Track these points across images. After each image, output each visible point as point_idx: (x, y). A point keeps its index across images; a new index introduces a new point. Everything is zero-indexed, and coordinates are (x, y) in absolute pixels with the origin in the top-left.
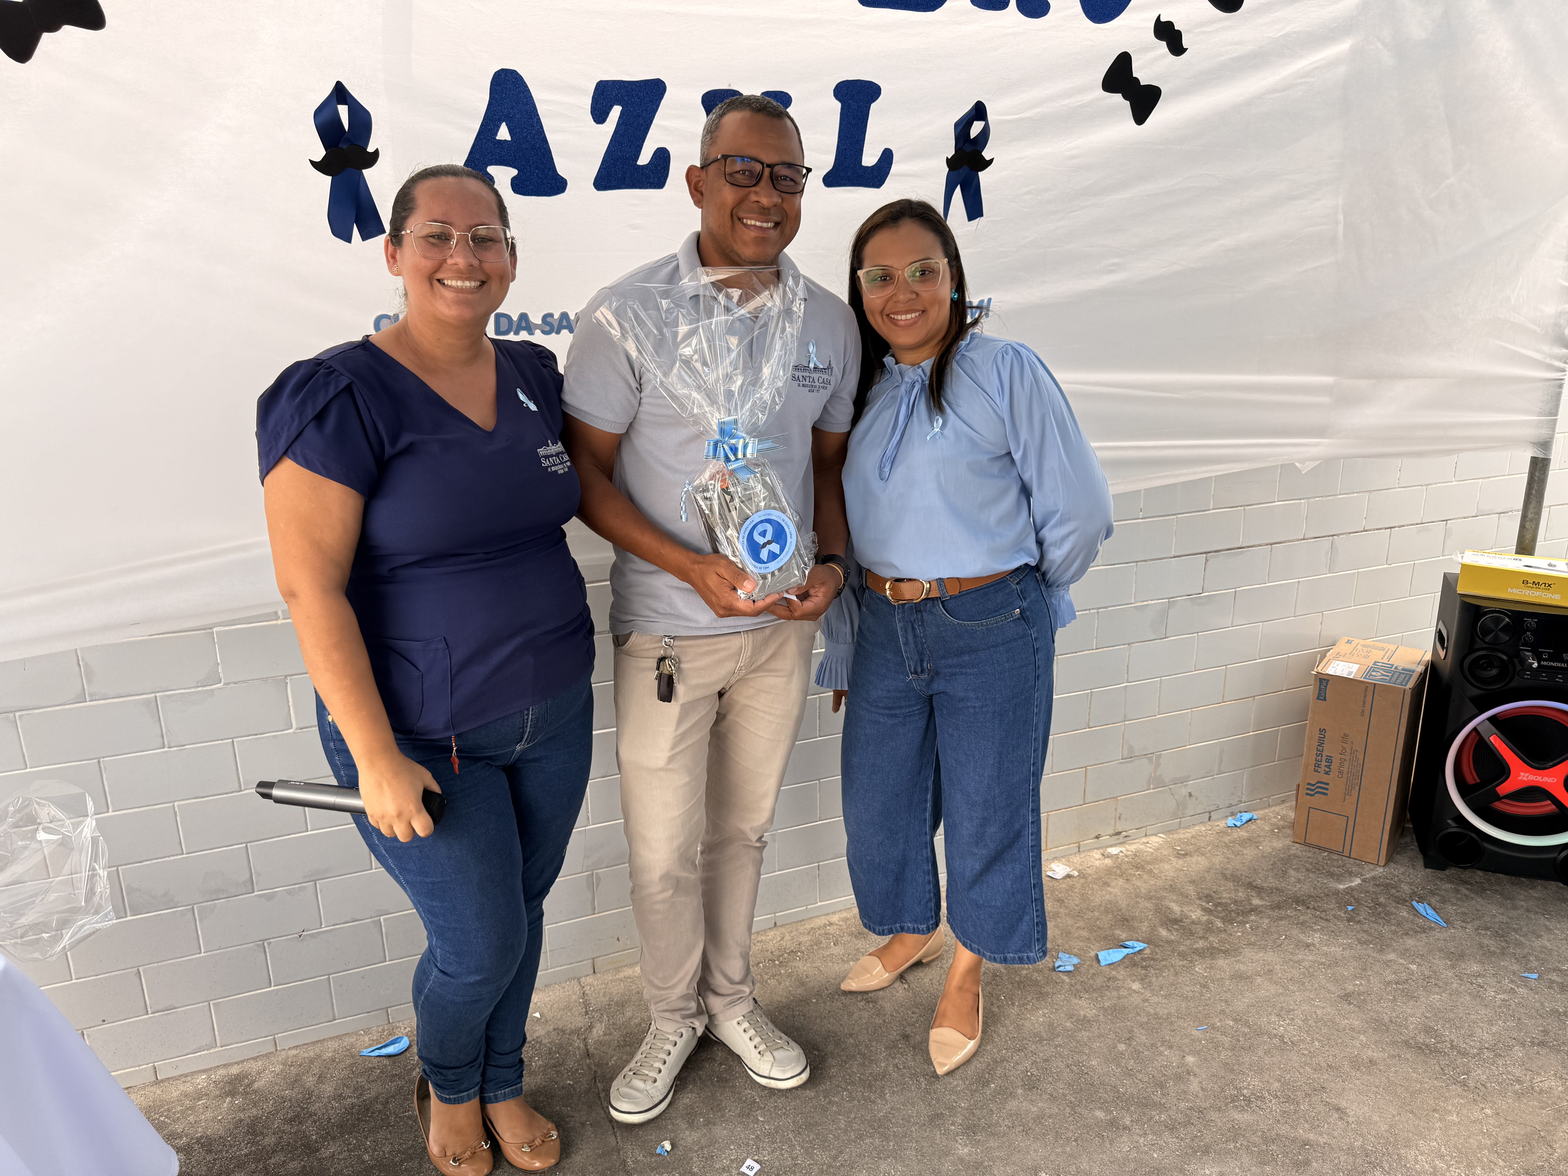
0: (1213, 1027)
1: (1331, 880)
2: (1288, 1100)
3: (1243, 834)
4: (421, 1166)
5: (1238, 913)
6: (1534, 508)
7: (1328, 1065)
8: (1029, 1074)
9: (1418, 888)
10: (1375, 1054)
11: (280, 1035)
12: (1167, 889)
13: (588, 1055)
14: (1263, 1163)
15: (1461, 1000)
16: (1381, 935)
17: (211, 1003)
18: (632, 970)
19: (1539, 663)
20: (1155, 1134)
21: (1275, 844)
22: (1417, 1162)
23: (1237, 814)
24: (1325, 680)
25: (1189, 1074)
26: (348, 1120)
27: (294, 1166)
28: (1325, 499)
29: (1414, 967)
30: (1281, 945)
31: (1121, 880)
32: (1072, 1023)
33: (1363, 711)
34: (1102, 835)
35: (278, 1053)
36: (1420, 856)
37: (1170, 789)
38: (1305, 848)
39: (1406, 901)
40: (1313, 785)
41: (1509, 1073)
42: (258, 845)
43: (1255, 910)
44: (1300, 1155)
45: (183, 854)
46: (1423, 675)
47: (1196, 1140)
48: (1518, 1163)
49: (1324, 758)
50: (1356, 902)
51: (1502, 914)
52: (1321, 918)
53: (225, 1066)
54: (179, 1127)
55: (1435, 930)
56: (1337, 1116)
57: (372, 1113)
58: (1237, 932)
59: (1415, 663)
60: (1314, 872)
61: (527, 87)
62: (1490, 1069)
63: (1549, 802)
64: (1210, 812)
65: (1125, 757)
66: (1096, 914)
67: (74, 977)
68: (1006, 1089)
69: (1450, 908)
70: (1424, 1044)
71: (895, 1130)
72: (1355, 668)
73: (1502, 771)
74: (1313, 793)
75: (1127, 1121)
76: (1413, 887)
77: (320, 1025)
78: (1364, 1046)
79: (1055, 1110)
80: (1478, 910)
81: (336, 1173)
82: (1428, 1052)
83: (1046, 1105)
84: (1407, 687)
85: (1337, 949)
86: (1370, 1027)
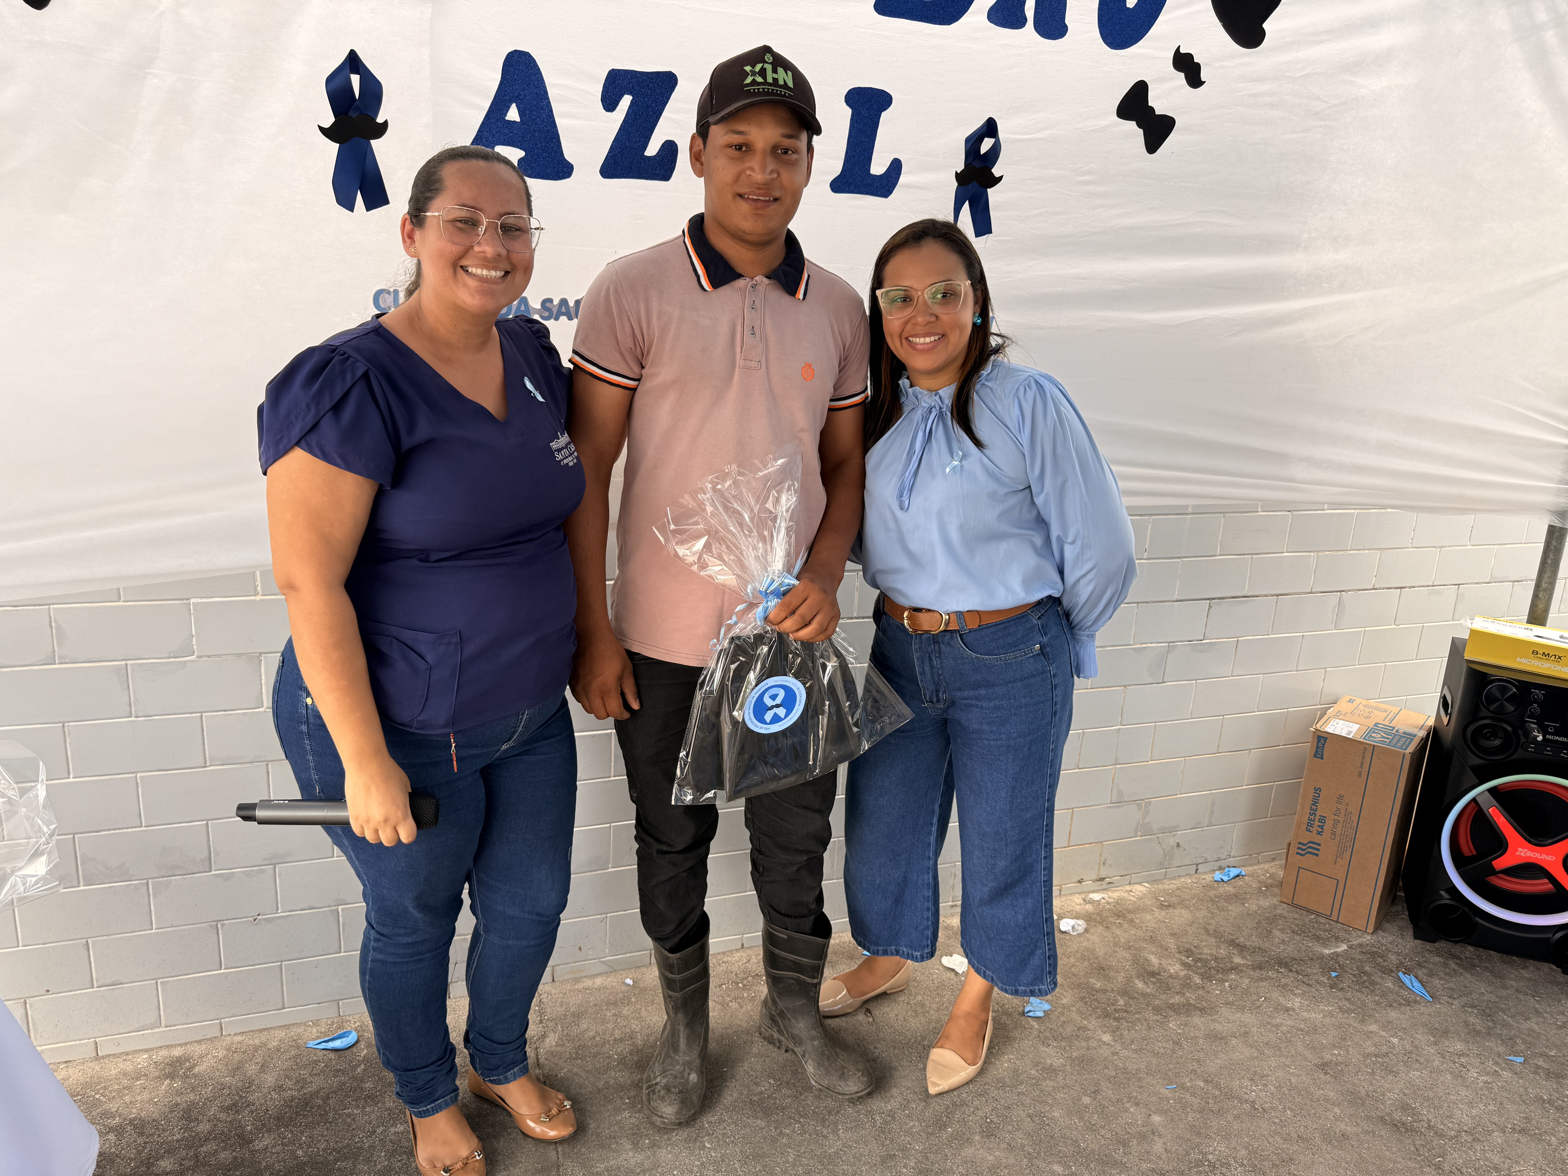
0: (1183, 1087)
1: (1317, 943)
2: (1255, 1169)
3: (1230, 889)
4: (355, 1166)
5: (1219, 970)
6: (1549, 578)
7: (1299, 1136)
8: (988, 1120)
9: (1405, 959)
10: (1348, 1128)
11: (226, 1020)
12: (1147, 940)
13: (538, 1065)
15: (1442, 1079)
16: (1364, 1004)
17: (159, 981)
18: (592, 981)
19: (1544, 736)
21: (1261, 903)
23: (1224, 869)
24: (1323, 737)
25: (1154, 1133)
26: (286, 1113)
27: (225, 1156)
28: (1335, 553)
29: (1395, 1041)
30: (1259, 1007)
31: (1101, 927)
32: (1037, 1071)
33: (1360, 773)
34: (1085, 879)
35: (223, 1038)
36: (1410, 926)
37: (1158, 837)
38: (1292, 909)
39: (1392, 971)
40: (1305, 845)
41: (1487, 1159)
42: (219, 823)
43: (1235, 968)
45: (141, 826)
46: (1424, 741)
49: (1317, 818)
50: (1341, 968)
51: (1491, 993)
52: (1303, 982)
53: (168, 1047)
54: (113, 1107)
55: (1420, 1004)
57: (312, 1108)
58: (1215, 990)
59: (1417, 727)
60: (1300, 935)
61: (539, 70)
62: (1466, 1152)
63: (1546, 881)
64: (1197, 865)
65: (1113, 802)
66: (1072, 960)
67: (21, 944)
68: (964, 1134)
69: (1436, 982)
70: (1399, 1122)
72: (1355, 728)
73: (1500, 845)
74: (1303, 853)
76: (1400, 958)
77: (269, 1013)
78: (1337, 1119)
79: (1012, 1161)
80: (1466, 987)
81: (267, 1167)
82: (1403, 1130)
83: (1002, 1155)
84: (1407, 751)
85: (1317, 1016)
86: (1346, 1100)
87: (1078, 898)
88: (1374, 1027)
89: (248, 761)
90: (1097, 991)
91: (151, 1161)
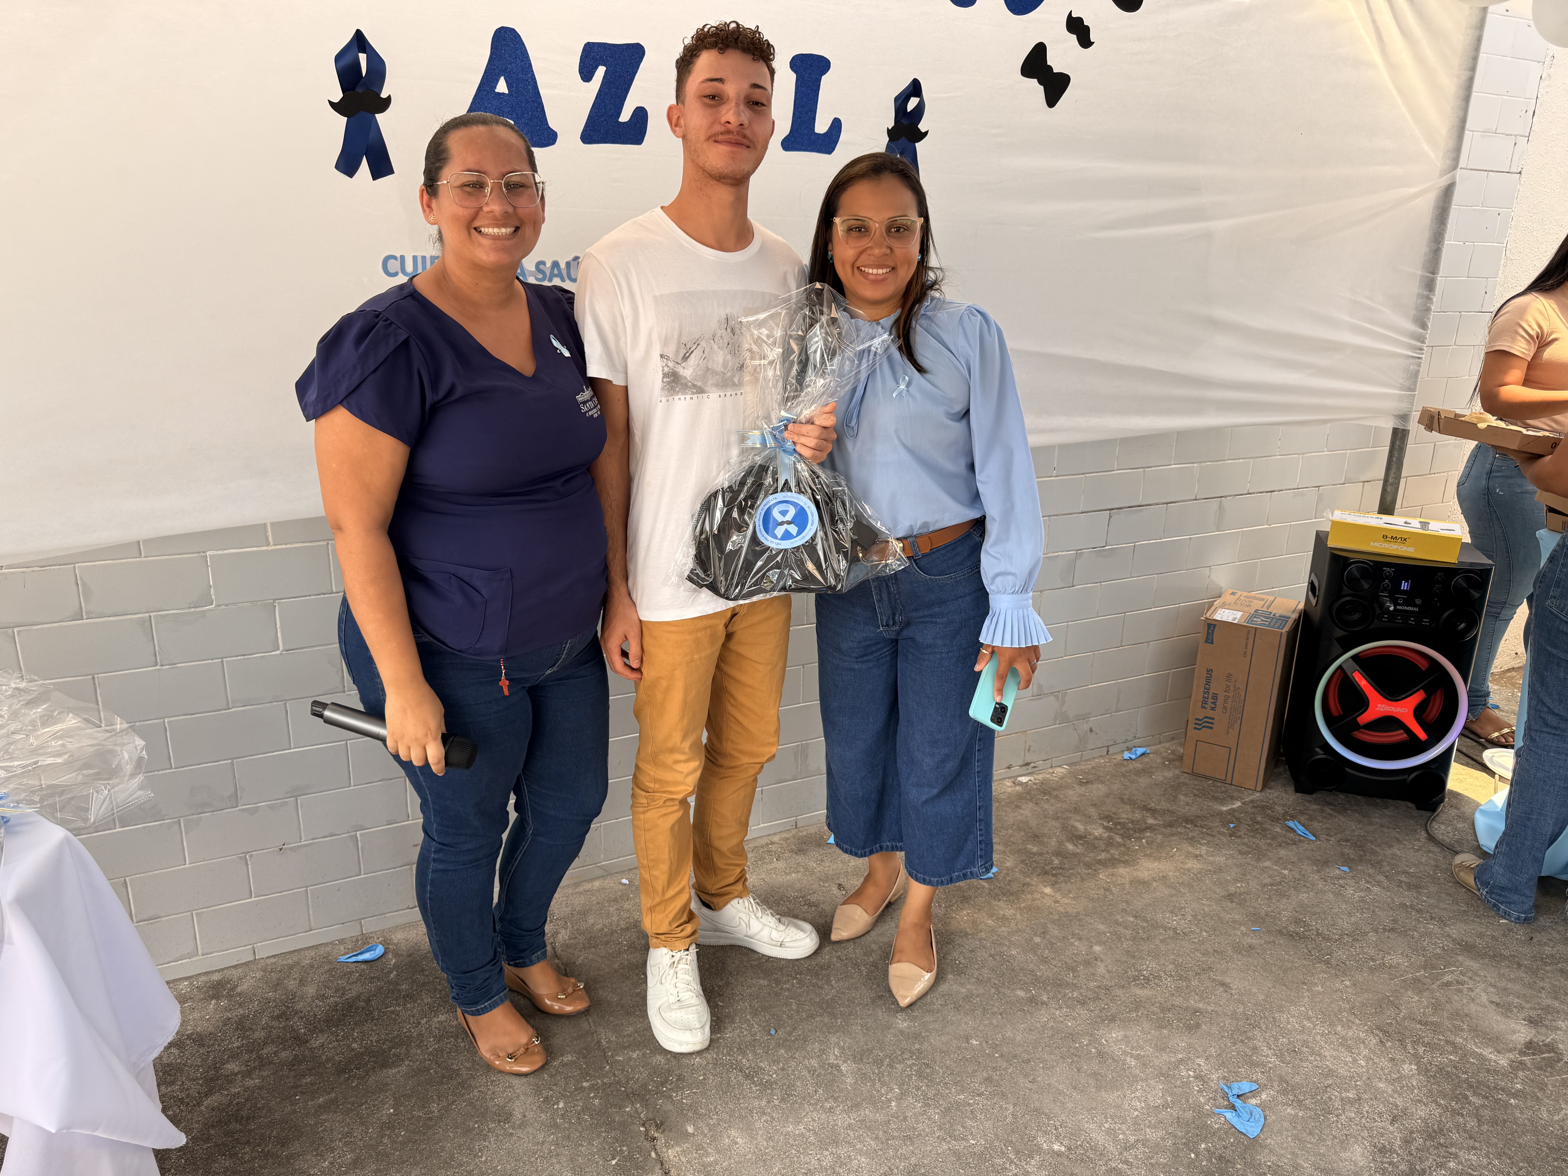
0: (1117, 923)
1: (1216, 803)
2: (1181, 978)
3: (1138, 765)
5: (1135, 831)
6: (1395, 473)
7: (1214, 951)
8: (957, 962)
9: (1289, 809)
10: (1253, 941)
11: (258, 944)
12: (1071, 811)
13: (556, 956)
14: (1160, 1027)
15: (1326, 897)
16: (1258, 846)
17: (194, 913)
18: (591, 884)
19: (1395, 607)
20: (1067, 1007)
21: (1166, 774)
22: (1288, 1023)
23: (1132, 749)
25: (1096, 960)
26: (333, 1016)
27: (286, 1055)
28: (1214, 463)
29: (1286, 872)
30: (1172, 856)
31: (1030, 804)
32: (993, 921)
33: (1245, 653)
34: (1013, 765)
35: (257, 961)
36: (1292, 783)
37: (1073, 724)
38: (1193, 777)
39: (1280, 819)
40: (1201, 720)
41: (1365, 953)
42: (243, 761)
44: (1192, 1020)
45: (171, 768)
46: (1297, 622)
47: (1104, 1011)
48: (1371, 1021)
49: (1210, 696)
50: (1237, 820)
51: (1360, 829)
52: (1207, 834)
53: (206, 973)
55: (1304, 842)
56: (1222, 989)
57: (356, 1009)
58: (1134, 846)
59: (1290, 611)
60: (1201, 797)
61: (524, 46)
62: (1349, 950)
63: (1402, 731)
64: (1108, 747)
65: (1034, 695)
69: (1316, 824)
70: (1294, 932)
71: (842, 1009)
72: (1239, 615)
73: (1362, 703)
74: (1200, 727)
75: (1045, 998)
76: (1285, 808)
77: (298, 935)
78: (1244, 934)
79: (981, 991)
80: (1339, 826)
81: (328, 1060)
82: (1298, 938)
83: (973, 987)
84: (1284, 631)
85: (1221, 859)
86: (1250, 920)
87: (1009, 783)
89: (268, 701)
91: (218, 1066)
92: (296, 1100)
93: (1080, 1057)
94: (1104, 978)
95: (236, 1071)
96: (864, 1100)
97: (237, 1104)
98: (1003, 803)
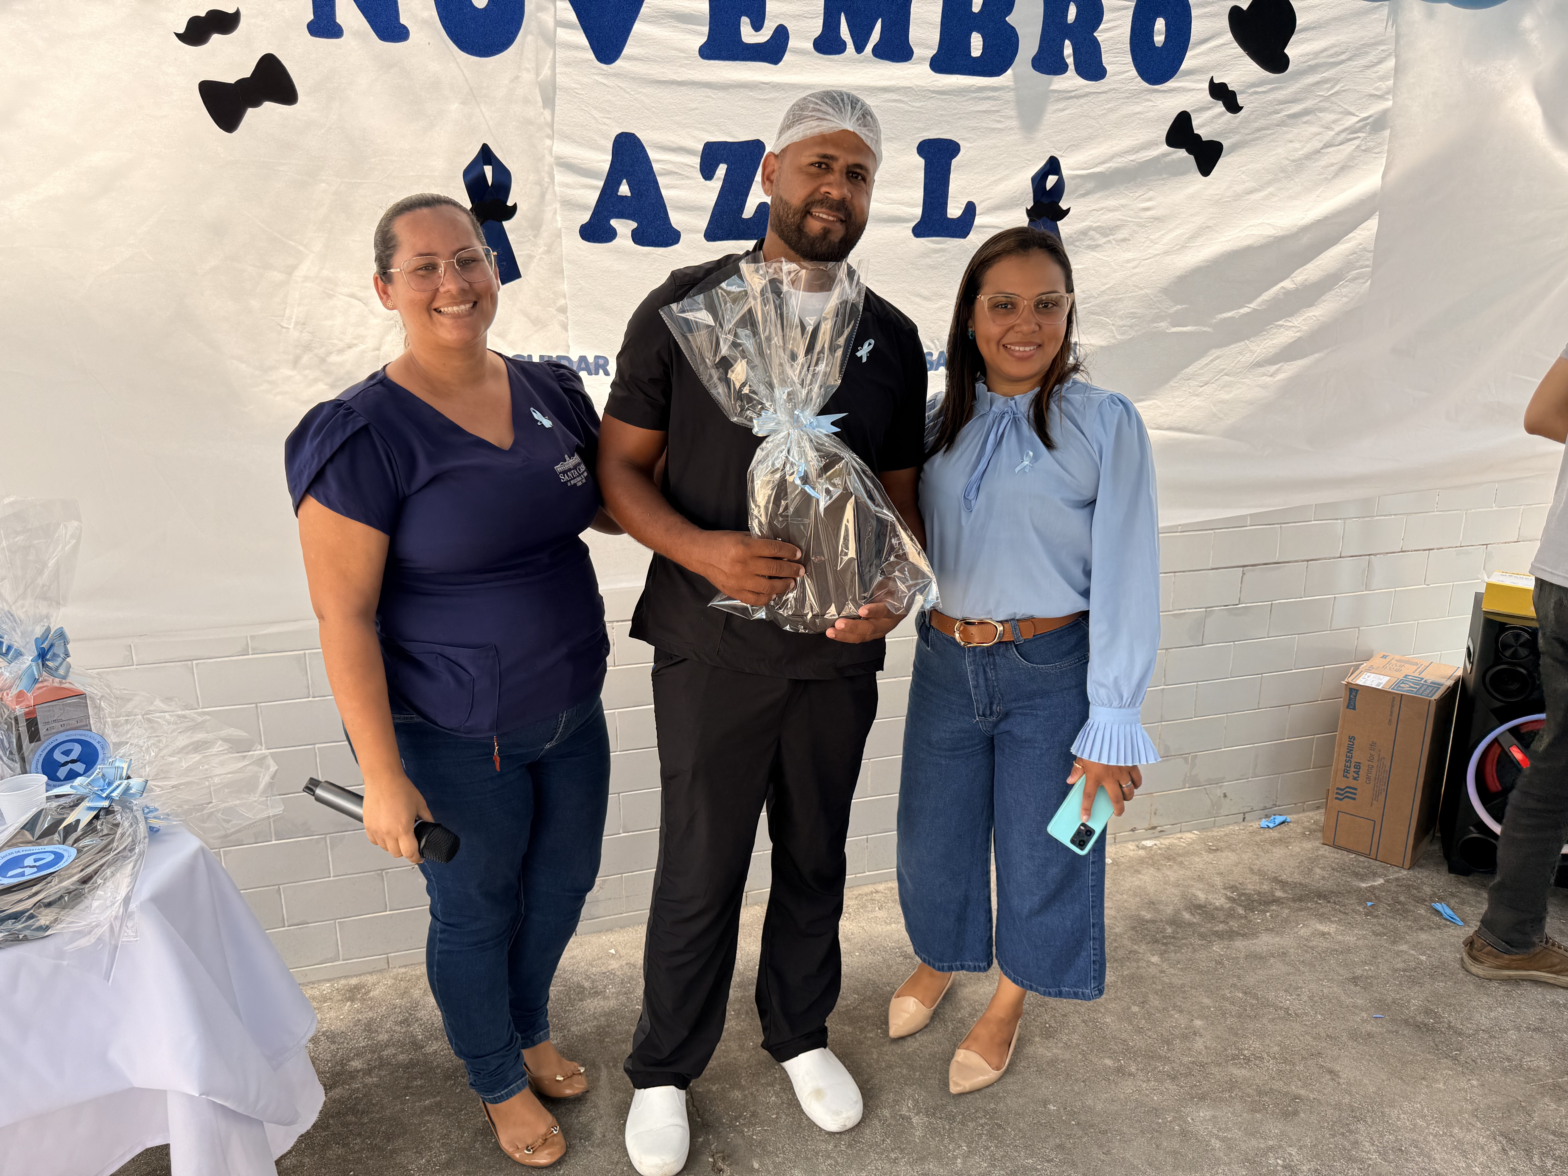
0: (1224, 997)
1: (1355, 879)
2: (1286, 1061)
3: (1275, 834)
5: (1261, 903)
7: (1327, 1035)
8: (1047, 1025)
10: (1374, 1029)
11: (392, 954)
12: (1195, 879)
14: (1254, 1111)
16: (1396, 928)
17: (337, 921)
20: (1156, 1080)
21: (1304, 845)
22: (1398, 1119)
23: (1271, 817)
24: (1354, 690)
25: (1195, 1034)
27: (403, 1058)
28: (1363, 520)
29: (1423, 958)
30: (1297, 932)
31: (1152, 869)
33: (1390, 721)
34: (1138, 827)
35: (390, 969)
36: (1446, 862)
37: (1205, 789)
38: (1332, 849)
40: (1342, 790)
41: (1501, 1052)
46: (1452, 690)
47: (1195, 1088)
48: (1495, 1126)
49: (1353, 764)
50: (1376, 899)
53: (346, 977)
56: (1329, 1077)
58: (1256, 919)
59: (1445, 677)
60: (1340, 872)
61: (644, 149)
62: (1481, 1047)
64: (1244, 814)
66: (1125, 896)
69: (1467, 909)
70: (1422, 1023)
72: (1385, 680)
74: (1342, 797)
75: (1133, 1069)
76: (1435, 889)
78: (1364, 1021)
79: (1067, 1056)
81: (438, 1066)
82: (1425, 1030)
83: (1060, 1051)
84: (1433, 698)
85: (1352, 939)
86: (1373, 1006)
87: (1132, 845)
88: (1404, 947)
90: (1147, 922)
91: (344, 1062)
92: (405, 1099)
93: (1161, 1133)
94: (1200, 1053)
95: (359, 1068)
96: (930, 1154)
97: (355, 1098)
98: (1122, 867)
